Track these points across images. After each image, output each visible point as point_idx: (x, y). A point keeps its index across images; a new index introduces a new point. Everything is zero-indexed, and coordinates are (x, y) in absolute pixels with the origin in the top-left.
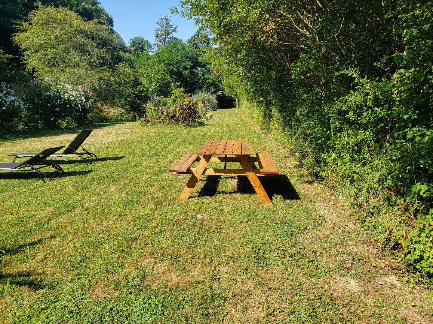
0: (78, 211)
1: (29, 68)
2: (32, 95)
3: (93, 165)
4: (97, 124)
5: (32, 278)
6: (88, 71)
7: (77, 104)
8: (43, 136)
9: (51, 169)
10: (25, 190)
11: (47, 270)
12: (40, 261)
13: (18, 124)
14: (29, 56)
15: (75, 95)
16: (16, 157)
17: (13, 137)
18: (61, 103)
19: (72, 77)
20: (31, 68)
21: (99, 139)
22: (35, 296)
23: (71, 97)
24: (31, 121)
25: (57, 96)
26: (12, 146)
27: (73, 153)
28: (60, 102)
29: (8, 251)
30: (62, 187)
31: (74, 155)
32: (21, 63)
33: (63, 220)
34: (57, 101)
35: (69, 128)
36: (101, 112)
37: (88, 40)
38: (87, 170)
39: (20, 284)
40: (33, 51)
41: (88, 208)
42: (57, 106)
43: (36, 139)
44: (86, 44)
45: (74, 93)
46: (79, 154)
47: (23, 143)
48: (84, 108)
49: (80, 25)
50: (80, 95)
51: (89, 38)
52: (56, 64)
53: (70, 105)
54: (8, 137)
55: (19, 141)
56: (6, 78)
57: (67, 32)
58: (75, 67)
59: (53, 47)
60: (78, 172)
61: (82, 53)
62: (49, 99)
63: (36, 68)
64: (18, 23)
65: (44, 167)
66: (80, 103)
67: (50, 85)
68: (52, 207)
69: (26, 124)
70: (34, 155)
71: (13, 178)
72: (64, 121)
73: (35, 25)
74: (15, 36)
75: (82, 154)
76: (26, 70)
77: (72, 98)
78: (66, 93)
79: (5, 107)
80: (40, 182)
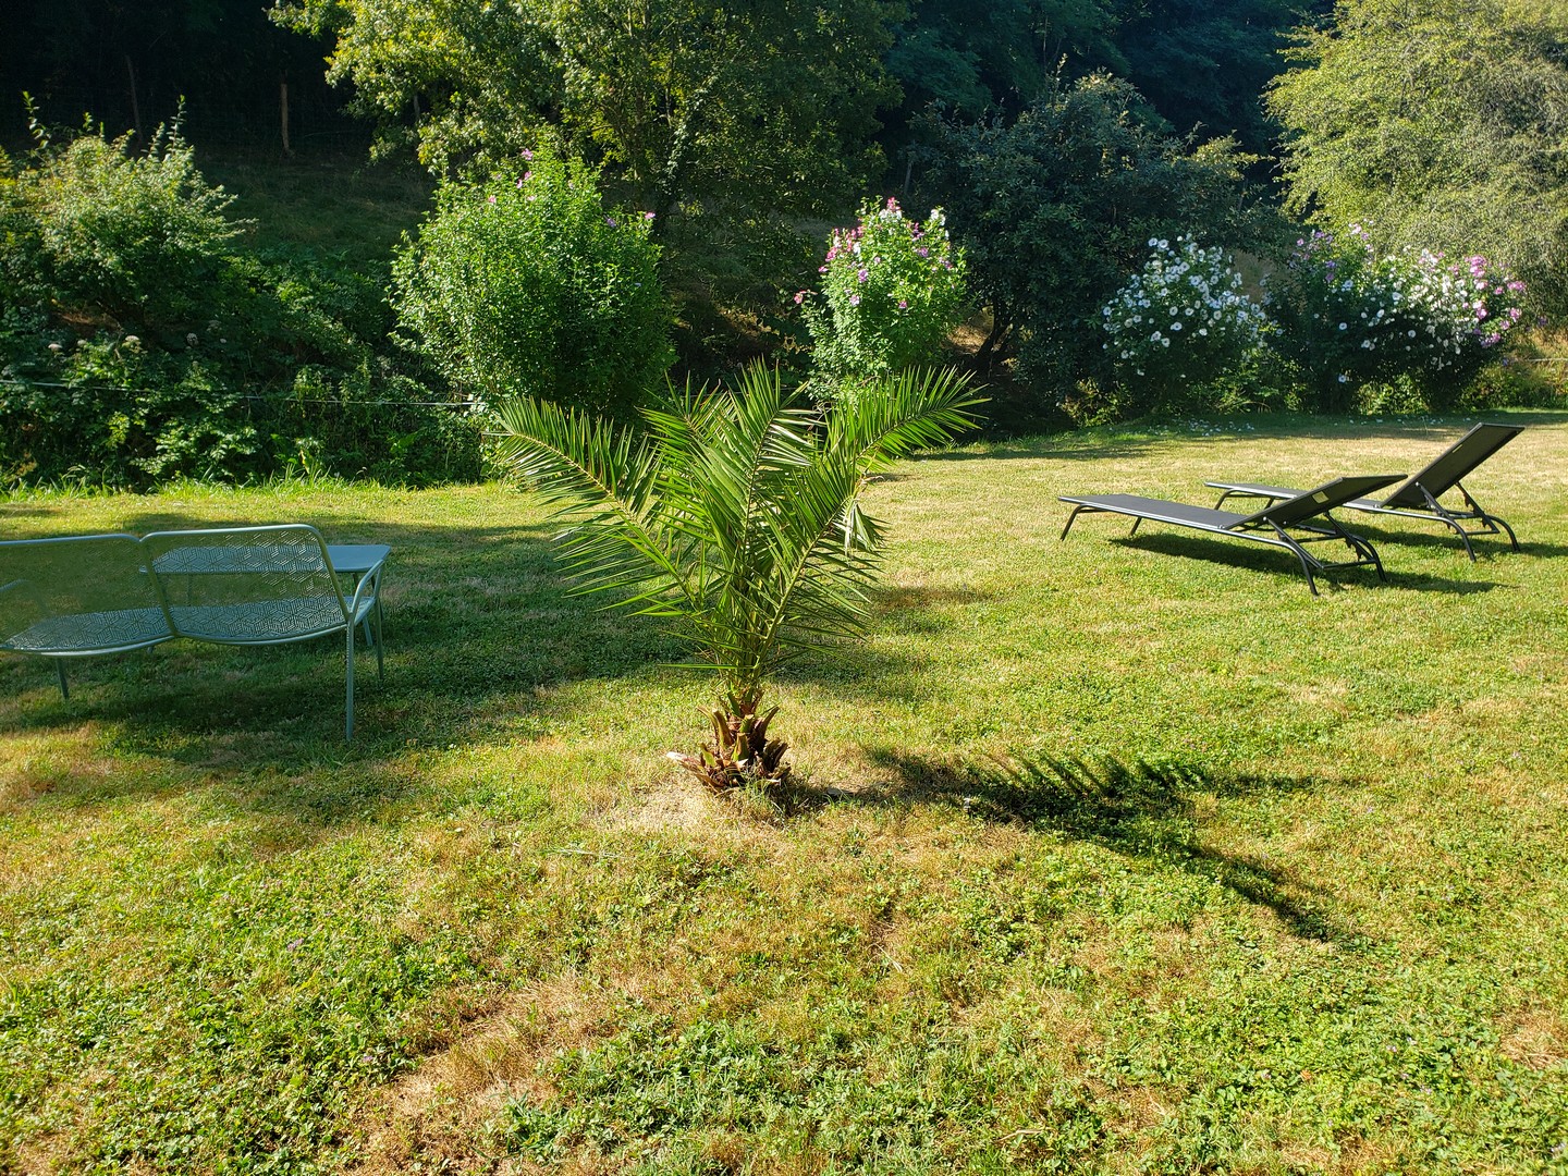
0: (1440, 722)
1: (1299, 195)
2: (1291, 290)
3: (1498, 565)
4: (1509, 410)
5: (1284, 891)
6: (1521, 194)
7: (1450, 330)
8: (1303, 435)
9: (1341, 553)
10: (1252, 603)
11: (1333, 885)
12: (1311, 847)
13: (1223, 389)
14: (1308, 155)
15: (1449, 290)
16: (1228, 495)
17: (1207, 430)
18: (1387, 322)
19: (1448, 222)
20: (1305, 197)
21: (1522, 467)
22: (1297, 953)
23: (1430, 298)
24: (1267, 382)
25: (1377, 296)
26: (1205, 456)
27: (1424, 508)
28: (1383, 318)
29: (1209, 782)
30: (1376, 622)
31: (1426, 514)
32: (1276, 179)
33: (1385, 737)
34: (1373, 313)
35: (1395, 418)
36: (1535, 365)
37: (1549, 67)
38: (1471, 578)
39: (1251, 895)
40: (1323, 133)
41: (1480, 721)
42: (1370, 334)
43: (1280, 443)
44: (1538, 85)
45: (1445, 286)
46: (1450, 516)
47: (1239, 452)
48: (1473, 341)
49: (1526, 12)
50: (1469, 292)
51: (1554, 61)
52: (1397, 177)
53: (1422, 326)
54: (1195, 427)
55: (1226, 444)
56: (1223, 234)
57: (1471, 45)
58: (1470, 184)
59: (1401, 109)
60: (1436, 579)
61: (1511, 122)
62: (1345, 307)
63: (1320, 195)
64: (1295, 38)
65: (1320, 539)
66: (1461, 324)
67: (1362, 253)
68: (1341, 682)
69: (1248, 391)
70: (1292, 496)
71: (1213, 560)
72: (1378, 390)
73: (1353, 38)
74: (1278, 85)
75: (1459, 515)
76: (1287, 205)
77: (1432, 302)
78: (1415, 283)
79: (1208, 327)
80: (1299, 589)
